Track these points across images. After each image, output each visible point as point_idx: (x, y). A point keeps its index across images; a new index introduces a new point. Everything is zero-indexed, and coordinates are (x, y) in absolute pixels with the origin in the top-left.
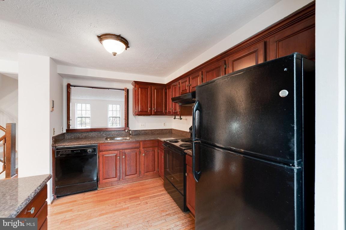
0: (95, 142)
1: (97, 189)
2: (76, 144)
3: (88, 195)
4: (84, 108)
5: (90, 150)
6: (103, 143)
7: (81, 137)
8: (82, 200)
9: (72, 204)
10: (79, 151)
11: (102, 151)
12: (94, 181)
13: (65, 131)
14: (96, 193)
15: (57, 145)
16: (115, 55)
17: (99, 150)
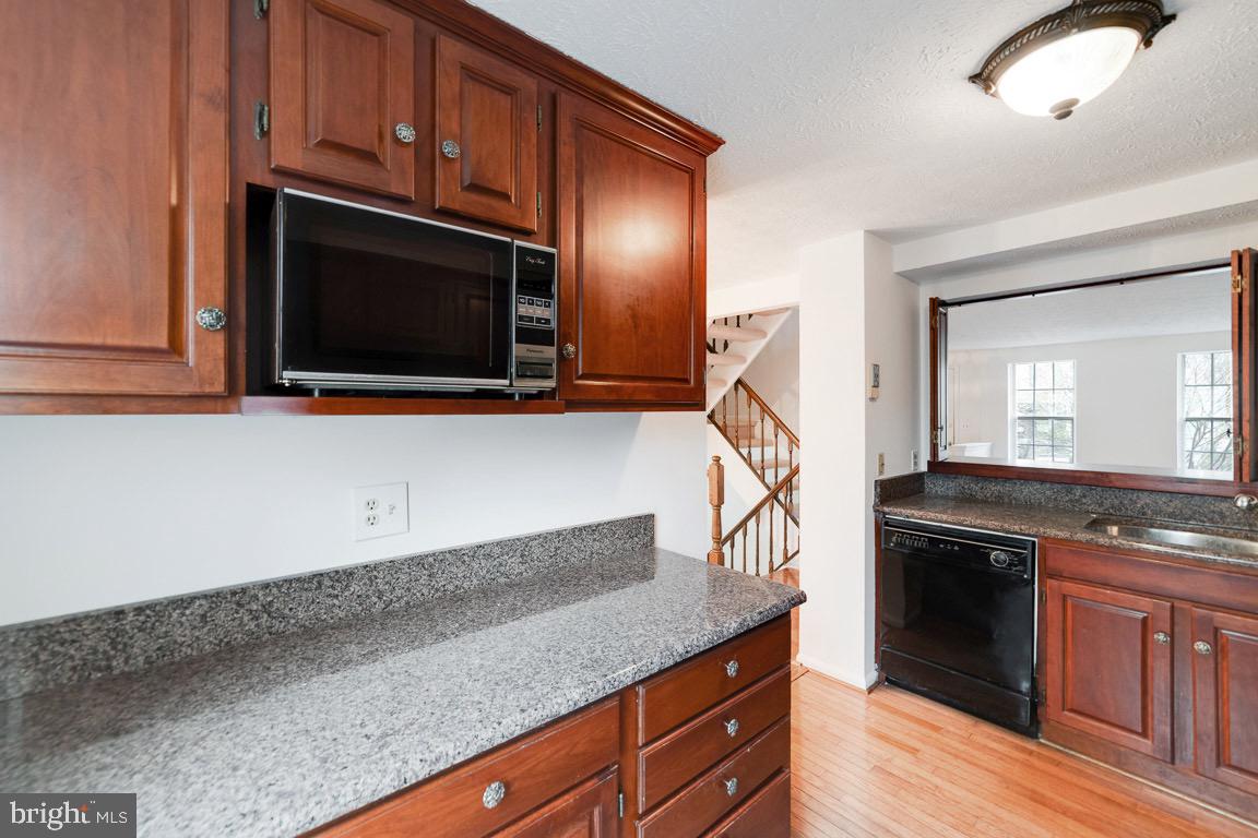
0: (1023, 527)
1: (1037, 738)
2: (945, 517)
3: (989, 736)
4: (1044, 382)
5: (1003, 556)
6: (1066, 540)
7: (980, 496)
8: (962, 742)
9: (924, 730)
10: (956, 548)
11: (1057, 575)
12: (1020, 692)
13: (923, 468)
14: (1024, 750)
15: (886, 509)
16: (1068, 114)
17: (1043, 567)
